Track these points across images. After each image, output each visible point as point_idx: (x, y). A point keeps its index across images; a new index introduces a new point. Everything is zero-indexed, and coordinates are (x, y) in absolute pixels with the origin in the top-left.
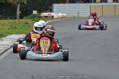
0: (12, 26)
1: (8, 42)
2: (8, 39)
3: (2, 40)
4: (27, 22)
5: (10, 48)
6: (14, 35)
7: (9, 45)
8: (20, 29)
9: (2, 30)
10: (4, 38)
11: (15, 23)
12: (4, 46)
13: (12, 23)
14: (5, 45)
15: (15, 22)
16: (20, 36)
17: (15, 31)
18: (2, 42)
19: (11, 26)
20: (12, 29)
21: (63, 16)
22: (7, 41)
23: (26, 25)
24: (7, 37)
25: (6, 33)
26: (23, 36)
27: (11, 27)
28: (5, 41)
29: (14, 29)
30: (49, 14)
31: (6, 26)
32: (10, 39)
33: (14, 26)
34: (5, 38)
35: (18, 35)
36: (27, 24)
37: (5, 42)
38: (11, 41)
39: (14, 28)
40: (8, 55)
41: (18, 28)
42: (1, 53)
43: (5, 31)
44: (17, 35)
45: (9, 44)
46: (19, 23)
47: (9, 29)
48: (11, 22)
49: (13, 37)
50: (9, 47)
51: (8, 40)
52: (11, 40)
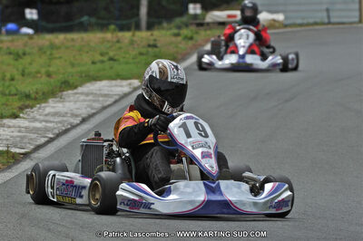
0: (107, 53)
1: (78, 105)
2: (82, 94)
3: (62, 100)
4: (155, 40)
5: (78, 125)
6: (104, 83)
7: (77, 116)
8: (127, 63)
9: (73, 65)
10: (70, 92)
11: (118, 45)
12: (60, 119)
13: (109, 45)
14: (66, 113)
15: (118, 42)
16: (122, 86)
17: (111, 68)
18: (60, 105)
19: (102, 54)
20: (102, 62)
21: (274, 20)
22: (76, 102)
23: (150, 49)
24: (80, 90)
25: (81, 77)
26: (130, 84)
27: (101, 58)
28: (70, 101)
29: (111, 62)
30: (229, 16)
31: (87, 52)
32: (87, 94)
33: (111, 54)
34: (75, 91)
35: (118, 82)
36: (155, 46)
37: (67, 104)
38: (90, 101)
39: (111, 59)
40: (64, 147)
41: (121, 60)
42: (46, 139)
43: (79, 69)
44: (114, 82)
45: (79, 112)
46: (132, 43)
47: (93, 63)
48: (108, 41)
49: (100, 90)
50: (77, 121)
51: (82, 97)
52: (90, 97)
